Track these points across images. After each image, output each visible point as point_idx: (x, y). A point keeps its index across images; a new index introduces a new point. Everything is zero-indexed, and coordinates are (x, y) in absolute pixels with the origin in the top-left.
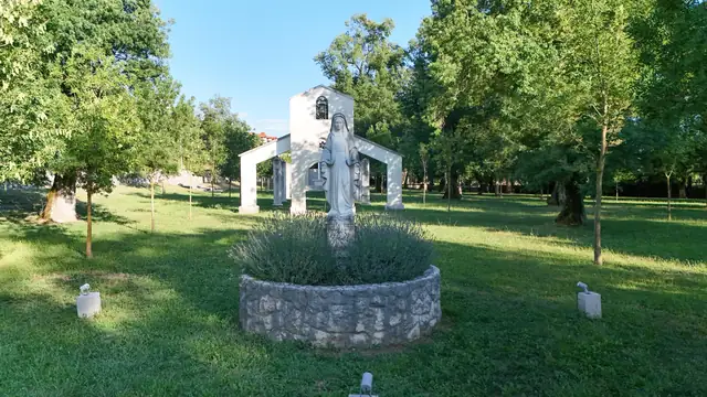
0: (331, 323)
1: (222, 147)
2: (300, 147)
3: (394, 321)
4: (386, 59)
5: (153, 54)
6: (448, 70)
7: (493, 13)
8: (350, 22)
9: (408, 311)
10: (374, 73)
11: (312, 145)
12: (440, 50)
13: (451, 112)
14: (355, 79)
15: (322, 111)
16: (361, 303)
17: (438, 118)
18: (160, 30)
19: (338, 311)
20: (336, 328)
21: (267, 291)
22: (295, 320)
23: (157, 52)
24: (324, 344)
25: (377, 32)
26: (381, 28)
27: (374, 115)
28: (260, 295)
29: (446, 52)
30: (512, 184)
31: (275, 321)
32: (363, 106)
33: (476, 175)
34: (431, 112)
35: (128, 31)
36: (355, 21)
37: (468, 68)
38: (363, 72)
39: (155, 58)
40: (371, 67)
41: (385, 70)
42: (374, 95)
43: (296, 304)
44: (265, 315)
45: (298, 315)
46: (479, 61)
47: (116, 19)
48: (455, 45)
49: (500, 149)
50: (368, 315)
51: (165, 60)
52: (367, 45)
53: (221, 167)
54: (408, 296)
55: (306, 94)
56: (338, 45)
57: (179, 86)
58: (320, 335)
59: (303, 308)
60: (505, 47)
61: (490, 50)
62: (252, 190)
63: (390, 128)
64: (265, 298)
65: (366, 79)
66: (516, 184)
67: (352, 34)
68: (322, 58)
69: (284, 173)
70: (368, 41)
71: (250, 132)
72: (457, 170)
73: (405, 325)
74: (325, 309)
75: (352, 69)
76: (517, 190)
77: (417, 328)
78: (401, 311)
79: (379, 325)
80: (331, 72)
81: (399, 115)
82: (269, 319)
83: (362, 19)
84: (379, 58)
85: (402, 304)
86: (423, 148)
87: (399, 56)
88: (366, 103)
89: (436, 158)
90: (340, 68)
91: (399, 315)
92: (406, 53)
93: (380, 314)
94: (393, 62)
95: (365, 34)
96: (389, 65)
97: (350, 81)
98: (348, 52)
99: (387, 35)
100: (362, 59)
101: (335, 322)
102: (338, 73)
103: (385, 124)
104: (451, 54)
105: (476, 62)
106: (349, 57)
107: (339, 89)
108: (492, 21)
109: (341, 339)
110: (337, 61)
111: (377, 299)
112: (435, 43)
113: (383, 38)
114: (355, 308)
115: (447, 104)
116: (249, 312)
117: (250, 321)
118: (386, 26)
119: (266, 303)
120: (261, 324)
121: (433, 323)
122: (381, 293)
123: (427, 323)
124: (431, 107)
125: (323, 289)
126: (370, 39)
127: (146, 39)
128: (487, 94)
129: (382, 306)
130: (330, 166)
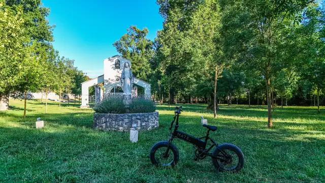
0: (124, 124)
1: (73, 80)
2: (107, 81)
3: (144, 124)
4: (144, 45)
5: (46, 40)
6: (167, 51)
8: (129, 29)
9: (148, 121)
10: (140, 51)
11: (112, 80)
12: (164, 43)
13: (168, 67)
14: (131, 54)
15: (117, 66)
16: (134, 118)
17: (163, 69)
18: (49, 30)
19: (126, 120)
20: (126, 126)
21: (104, 116)
22: (113, 124)
23: (48, 39)
24: (122, 131)
25: (141, 34)
26: (143, 32)
27: (139, 69)
28: (102, 117)
31: (106, 125)
32: (134, 65)
35: (36, 30)
36: (131, 29)
37: (173, 51)
38: (135, 50)
39: (47, 42)
40: (138, 48)
41: (144, 50)
42: (139, 61)
43: (113, 119)
44: (103, 123)
45: (114, 122)
46: (178, 47)
47: (31, 25)
48: (169, 41)
50: (136, 122)
51: (50, 43)
52: (136, 39)
53: (72, 89)
54: (148, 117)
56: (123, 39)
57: (57, 52)
58: (121, 128)
59: (116, 120)
61: (181, 44)
62: (86, 99)
63: (146, 75)
65: (136, 54)
66: (200, 100)
67: (130, 34)
68: (116, 44)
69: (100, 92)
70: (137, 38)
71: (84, 75)
73: (147, 126)
74: (123, 120)
75: (130, 49)
76: (200, 102)
77: (150, 127)
78: (146, 121)
79: (139, 125)
80: (120, 50)
81: (150, 69)
82: (104, 124)
83: (134, 28)
84: (142, 45)
85: (146, 119)
86: (159, 82)
87: (150, 44)
88: (136, 64)
89: (164, 85)
90: (124, 48)
92: (153, 43)
93: (139, 122)
94: (147, 47)
95: (136, 34)
97: (129, 54)
98: (128, 42)
99: (145, 36)
100: (134, 45)
101: (125, 124)
102: (124, 51)
103: (144, 73)
104: (168, 45)
106: (128, 44)
107: (125, 57)
108: (182, 34)
110: (123, 46)
111: (138, 117)
113: (143, 37)
114: (132, 120)
115: (167, 64)
116: (98, 124)
117: (97, 127)
118: (145, 31)
119: (103, 119)
120: (102, 127)
121: (156, 126)
122: (140, 116)
123: (154, 126)
124: (161, 64)
125: (122, 114)
126: (138, 37)
127: (43, 34)
128: (181, 60)
129: (140, 119)
130: (124, 79)
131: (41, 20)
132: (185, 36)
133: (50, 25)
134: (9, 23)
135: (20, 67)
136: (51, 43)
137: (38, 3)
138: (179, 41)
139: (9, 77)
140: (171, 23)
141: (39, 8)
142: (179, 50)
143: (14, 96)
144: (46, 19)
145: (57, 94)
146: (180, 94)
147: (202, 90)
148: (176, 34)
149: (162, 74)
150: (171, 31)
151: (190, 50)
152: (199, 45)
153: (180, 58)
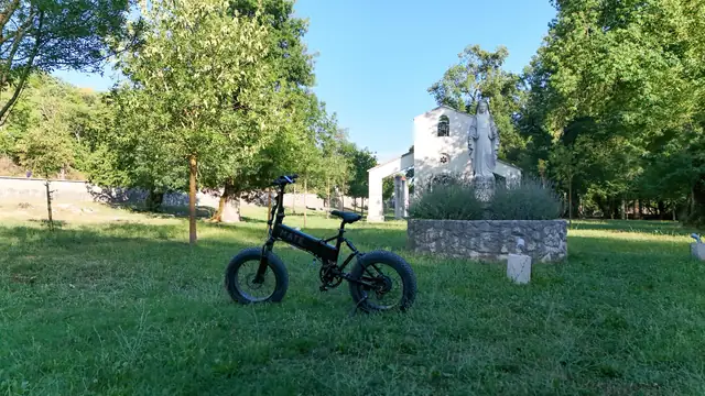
0: (482, 246)
1: (352, 165)
2: (422, 163)
3: (531, 247)
4: (500, 85)
5: (302, 83)
6: (568, 81)
7: (613, 28)
8: (463, 53)
9: (541, 241)
11: (433, 160)
12: (561, 64)
13: (570, 123)
14: (469, 107)
15: (443, 130)
16: (505, 231)
17: (558, 129)
18: (308, 62)
19: (487, 236)
20: (485, 249)
21: (432, 225)
22: (454, 243)
23: (305, 81)
24: (476, 261)
25: (491, 61)
26: (495, 57)
28: (427, 228)
29: (565, 65)
30: (641, 211)
31: (438, 246)
33: (597, 198)
34: (551, 122)
35: (285, 65)
36: (469, 52)
37: (587, 79)
38: (476, 100)
39: (304, 87)
40: (485, 94)
41: (499, 96)
43: (455, 232)
44: (430, 242)
45: (456, 239)
46: (599, 70)
48: (575, 58)
49: (624, 171)
50: (511, 241)
52: (480, 74)
53: (350, 183)
54: (541, 230)
55: (427, 115)
56: (450, 75)
58: (474, 254)
59: (460, 235)
60: (625, 58)
61: (609, 61)
62: (378, 202)
64: (431, 230)
66: (645, 211)
67: (465, 65)
68: (435, 89)
69: (403, 191)
70: (481, 70)
71: (372, 156)
72: (578, 188)
73: (540, 252)
74: (477, 235)
75: (465, 98)
76: (645, 217)
77: (548, 256)
78: (536, 241)
80: (444, 101)
82: (434, 244)
83: (475, 49)
84: (493, 85)
85: (537, 235)
86: (542, 165)
87: (513, 82)
89: (556, 170)
90: (453, 96)
91: (535, 244)
92: (521, 80)
94: (506, 89)
95: (478, 63)
96: (504, 92)
97: (463, 109)
98: (461, 82)
99: (500, 64)
100: (475, 88)
101: (485, 245)
102: (451, 102)
104: (570, 67)
105: (594, 71)
106: (461, 86)
108: (611, 35)
109: (490, 257)
110: (450, 90)
111: (518, 229)
112: (556, 58)
113: (496, 67)
114: (501, 235)
115: (568, 113)
116: (417, 242)
117: (417, 250)
118: (501, 55)
119: (432, 233)
120: (428, 249)
121: (561, 255)
122: (520, 226)
123: (557, 254)
124: (551, 117)
125: (476, 222)
126: (484, 69)
127: (298, 71)
128: (607, 103)
129: (521, 235)
130: (475, 140)
131: (293, 45)
132: (619, 40)
133: (309, 53)
134: (242, 37)
135: (263, 126)
136: (313, 89)
137: (288, 10)
138: (601, 55)
139: (243, 146)
140: (581, 13)
141: (288, 21)
142: (603, 76)
143: (247, 197)
144: (303, 40)
145: (320, 196)
146: (591, 196)
147: (669, 176)
148: (595, 37)
149: (554, 141)
150: (579, 31)
151: (636, 74)
152: (660, 60)
153: (603, 98)
